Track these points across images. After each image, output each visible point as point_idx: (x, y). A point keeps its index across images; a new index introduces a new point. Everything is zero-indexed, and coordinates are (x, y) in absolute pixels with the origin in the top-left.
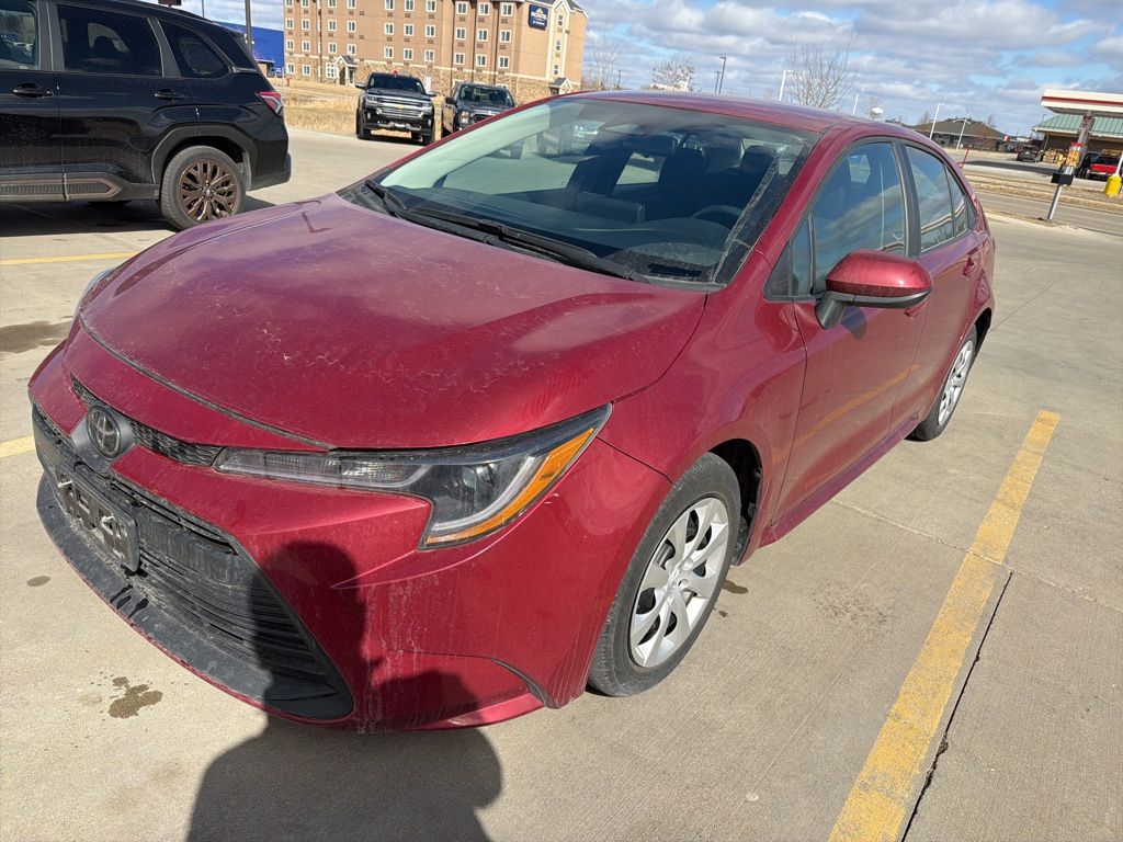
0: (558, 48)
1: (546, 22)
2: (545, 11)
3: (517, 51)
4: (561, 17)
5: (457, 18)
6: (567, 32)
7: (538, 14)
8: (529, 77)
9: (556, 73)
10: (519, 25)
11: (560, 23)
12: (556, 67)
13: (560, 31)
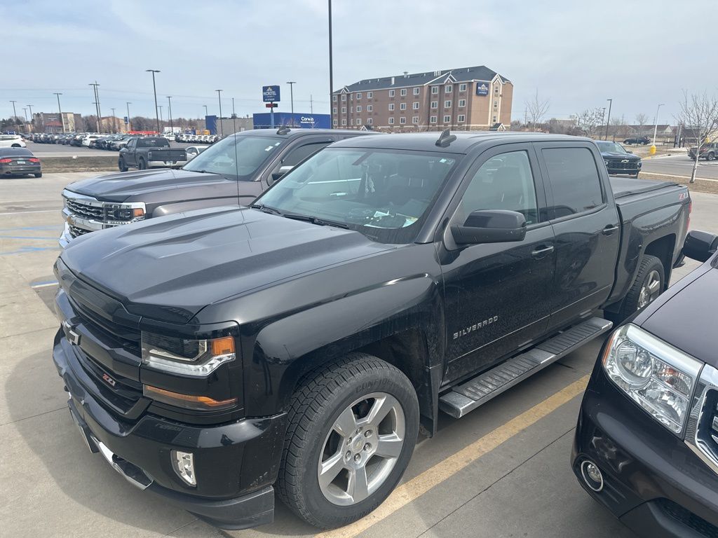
0: (495, 106)
1: (487, 92)
2: (487, 85)
3: (470, 111)
4: (497, 88)
5: (432, 96)
6: (501, 96)
7: (483, 87)
8: (478, 125)
9: (494, 121)
10: (470, 96)
11: (497, 91)
12: (495, 117)
13: (496, 96)
